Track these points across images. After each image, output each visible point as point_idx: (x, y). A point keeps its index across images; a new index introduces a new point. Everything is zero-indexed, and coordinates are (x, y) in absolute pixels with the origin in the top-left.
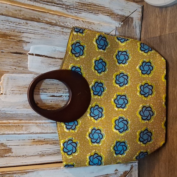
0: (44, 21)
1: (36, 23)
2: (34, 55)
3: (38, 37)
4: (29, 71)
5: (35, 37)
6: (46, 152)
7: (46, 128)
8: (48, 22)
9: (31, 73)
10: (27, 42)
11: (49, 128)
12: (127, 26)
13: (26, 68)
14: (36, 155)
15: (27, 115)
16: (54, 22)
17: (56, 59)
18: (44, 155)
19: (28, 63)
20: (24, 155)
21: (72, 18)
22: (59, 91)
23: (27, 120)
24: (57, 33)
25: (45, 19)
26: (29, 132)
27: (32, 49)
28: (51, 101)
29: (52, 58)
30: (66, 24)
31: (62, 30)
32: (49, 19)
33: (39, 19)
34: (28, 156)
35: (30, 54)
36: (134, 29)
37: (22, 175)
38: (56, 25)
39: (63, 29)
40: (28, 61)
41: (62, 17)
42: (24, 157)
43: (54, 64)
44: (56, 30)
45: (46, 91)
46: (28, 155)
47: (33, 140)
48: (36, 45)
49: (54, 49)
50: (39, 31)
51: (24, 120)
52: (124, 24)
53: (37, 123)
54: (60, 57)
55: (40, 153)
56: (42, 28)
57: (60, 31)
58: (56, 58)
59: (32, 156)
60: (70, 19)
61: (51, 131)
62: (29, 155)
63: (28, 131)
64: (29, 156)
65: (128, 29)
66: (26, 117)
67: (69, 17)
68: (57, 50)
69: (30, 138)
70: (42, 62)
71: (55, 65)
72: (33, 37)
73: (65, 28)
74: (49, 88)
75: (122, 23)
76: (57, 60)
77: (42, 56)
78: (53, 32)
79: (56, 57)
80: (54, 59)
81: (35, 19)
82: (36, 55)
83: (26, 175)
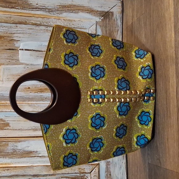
0: (30, 23)
1: (24, 26)
2: (24, 50)
3: (26, 36)
4: (20, 62)
5: (24, 36)
7: (37, 107)
8: (34, 23)
9: (22, 64)
10: (17, 41)
11: (39, 107)
12: (108, 20)
13: (18, 60)
14: (30, 130)
15: (20, 97)
16: (39, 23)
17: (42, 52)
18: (37, 130)
19: (19, 57)
20: (20, 128)
21: (54, 19)
23: (21, 101)
24: (42, 32)
25: (31, 22)
27: (22, 45)
28: (41, 86)
29: (39, 51)
30: (50, 23)
31: (46, 29)
32: (34, 21)
33: (26, 22)
34: (23, 130)
35: (20, 49)
36: (115, 22)
37: (16, 143)
38: (40, 25)
40: (19, 55)
41: (45, 18)
42: (20, 131)
43: (41, 56)
44: (41, 29)
48: (25, 42)
49: (40, 44)
50: (27, 32)
51: (19, 101)
52: (104, 18)
53: (29, 104)
54: (45, 50)
55: (33, 128)
56: (29, 29)
57: (45, 30)
59: (27, 130)
60: (52, 19)
64: (24, 130)
65: (109, 22)
66: (20, 99)
67: (51, 18)
68: (43, 44)
70: (31, 55)
72: (23, 36)
73: (49, 27)
75: (103, 18)
77: (31, 50)
78: (38, 31)
81: (22, 22)
82: (26, 50)
83: (19, 143)
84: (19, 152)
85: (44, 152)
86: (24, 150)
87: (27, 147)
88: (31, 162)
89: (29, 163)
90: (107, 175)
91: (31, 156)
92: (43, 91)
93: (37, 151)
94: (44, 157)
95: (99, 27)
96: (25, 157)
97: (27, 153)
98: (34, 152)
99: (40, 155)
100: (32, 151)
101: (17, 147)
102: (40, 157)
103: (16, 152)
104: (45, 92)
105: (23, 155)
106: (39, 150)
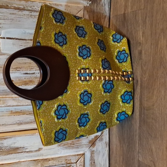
0: (12, 7)
1: (5, 10)
2: (6, 38)
3: (8, 22)
4: (2, 53)
6: (24, 121)
8: (16, 8)
9: (4, 54)
12: (96, 5)
14: (15, 124)
15: (3, 90)
16: (22, 7)
17: (26, 41)
18: (22, 124)
19: (1, 46)
20: (4, 124)
21: (39, 2)
22: (32, 69)
23: (4, 95)
24: (25, 17)
25: (12, 5)
26: (6, 105)
27: (3, 33)
28: (25, 78)
29: (23, 40)
30: (34, 8)
31: (30, 14)
32: (16, 4)
33: (7, 6)
34: (7, 125)
35: (1, 38)
36: (103, 7)
37: (2, 140)
38: (24, 9)
39: (31, 13)
41: (29, 2)
42: (4, 126)
43: (25, 45)
44: (24, 14)
45: (20, 69)
46: (7, 124)
47: (11, 112)
48: (6, 30)
49: (24, 32)
50: (8, 17)
52: (92, 3)
53: (13, 97)
54: (30, 39)
55: (18, 122)
56: (11, 14)
57: (28, 15)
58: (26, 40)
59: (11, 124)
60: (37, 3)
61: (26, 104)
62: (8, 124)
63: (5, 104)
64: (8, 125)
65: (97, 7)
66: (3, 93)
67: (36, 2)
68: (27, 32)
69: (8, 110)
70: (13, 44)
72: (4, 23)
73: (33, 12)
74: (22, 67)
75: (90, 2)
76: (28, 41)
77: (13, 39)
78: (21, 16)
79: (27, 38)
80: (25, 41)
81: (3, 6)
82: (7, 38)
83: (5, 141)
84: (5, 150)
85: (31, 147)
86: (10, 147)
87: (13, 144)
88: (18, 158)
89: (16, 159)
90: (91, 163)
91: (18, 152)
92: (28, 84)
93: (23, 147)
94: (31, 152)
95: (87, 13)
96: (12, 154)
97: (14, 150)
98: (21, 148)
99: (27, 150)
100: (19, 147)
101: (2, 145)
102: (27, 152)
103: (3, 149)
104: (29, 84)
105: (10, 152)
106: (26, 145)
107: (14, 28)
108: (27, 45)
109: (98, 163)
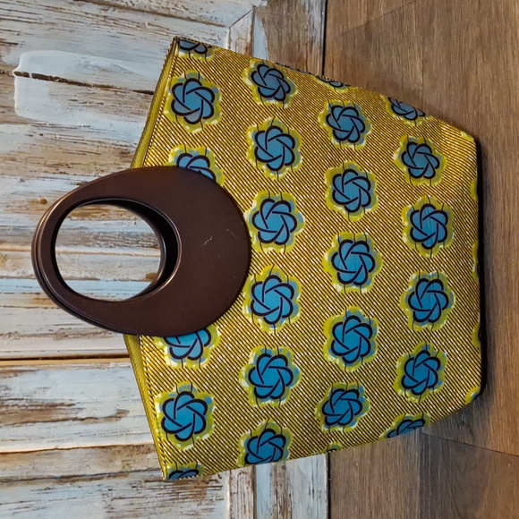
2: (31, 75)
3: (39, 30)
4: (17, 116)
5: (31, 32)
6: (72, 327)
7: (69, 265)
9: (24, 122)
10: (10, 44)
11: (76, 265)
13: (11, 109)
14: (45, 335)
15: (16, 229)
17: (89, 88)
18: (67, 336)
19: (15, 98)
20: (12, 331)
22: (103, 171)
23: (16, 243)
24: (89, 21)
26: (23, 273)
27: (24, 60)
29: (80, 84)
31: (103, 13)
34: (23, 336)
35: (18, 74)
36: (306, 13)
37: (5, 378)
39: (106, 10)
40: (13, 92)
42: (12, 338)
43: (84, 99)
44: (87, 13)
45: (67, 170)
46: (22, 333)
47: (35, 296)
48: (33, 52)
49: (83, 61)
50: (40, 16)
51: (9, 243)
54: (99, 84)
55: (56, 329)
56: (48, 8)
57: (97, 16)
58: (89, 86)
59: (35, 335)
61: (83, 275)
62: (26, 333)
63: (21, 271)
64: (26, 336)
65: (288, 11)
66: (16, 235)
68: (92, 63)
69: (28, 290)
70: (52, 95)
71: (88, 104)
72: (27, 31)
73: (112, 9)
74: (72, 164)
76: (93, 90)
77: (52, 79)
78: (78, 19)
79: (90, 81)
80: (85, 88)
82: (36, 76)
83: (14, 379)
84: (16, 408)
85: (93, 406)
86: (31, 400)
87: (41, 391)
88: (53, 437)
89: (46, 440)
90: (276, 470)
91: (55, 417)
92: (89, 214)
93: (71, 402)
94: (92, 420)
95: (261, 24)
96: (35, 422)
97: (41, 410)
98: (62, 404)
99: (82, 415)
100: (58, 402)
101: (7, 392)
102: (82, 420)
103: (7, 406)
104: (93, 216)
105: (28, 415)
106: (77, 399)
107: (56, 49)
108: (91, 100)
109: (296, 471)
